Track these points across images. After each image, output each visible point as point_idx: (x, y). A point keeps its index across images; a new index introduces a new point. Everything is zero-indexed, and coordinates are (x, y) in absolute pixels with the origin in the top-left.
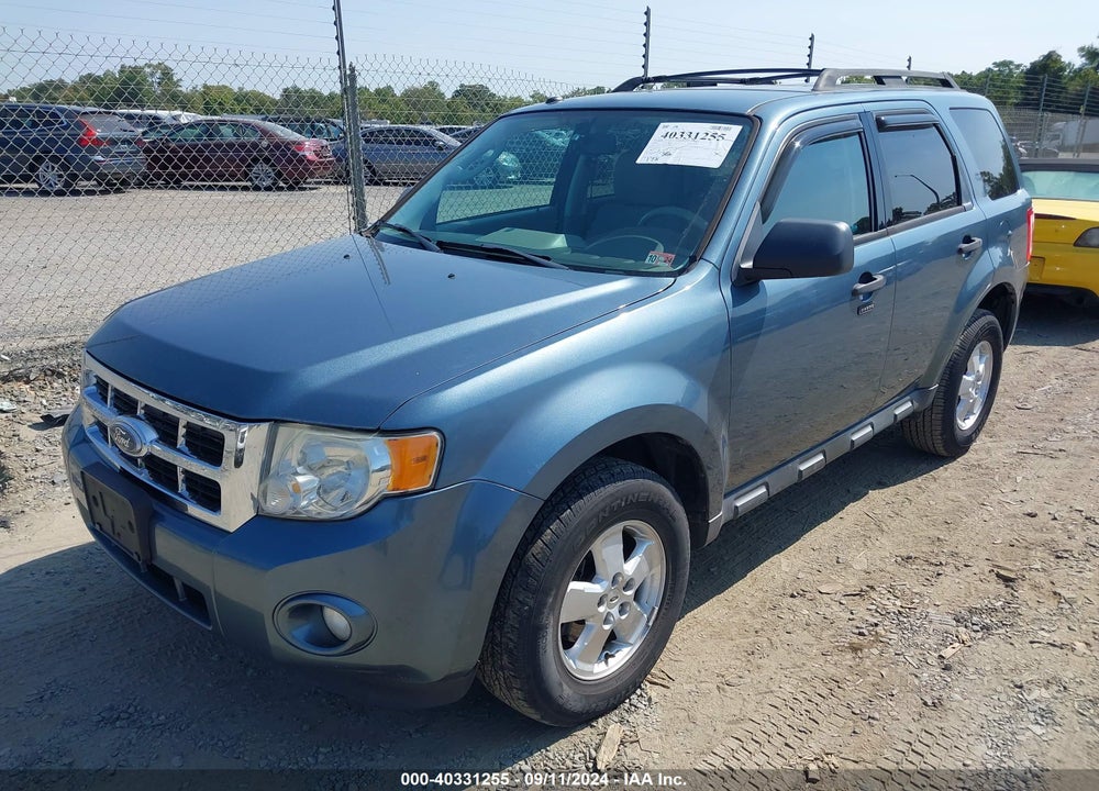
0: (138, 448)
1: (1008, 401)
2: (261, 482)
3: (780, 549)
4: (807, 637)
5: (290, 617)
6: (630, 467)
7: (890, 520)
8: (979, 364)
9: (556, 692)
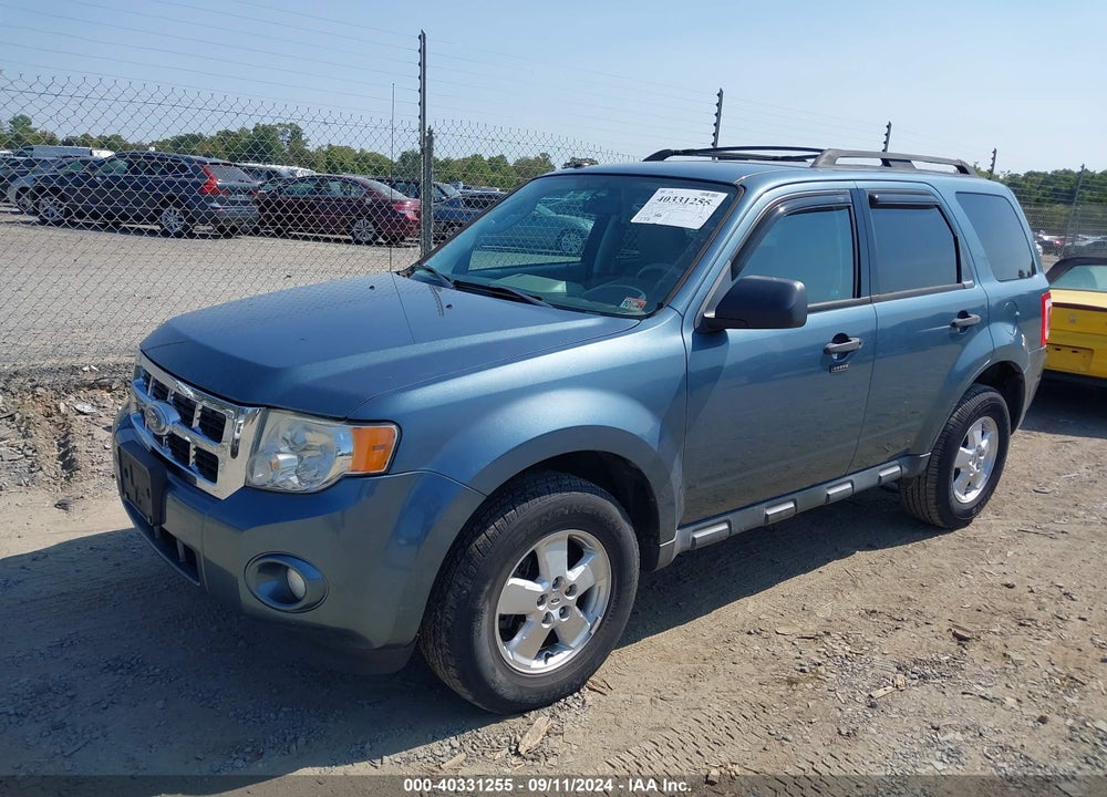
0: (163, 427)
1: (1027, 485)
2: (251, 455)
3: (752, 593)
4: (751, 668)
5: (259, 571)
6: (578, 482)
7: (867, 578)
8: (981, 441)
9: (488, 675)
